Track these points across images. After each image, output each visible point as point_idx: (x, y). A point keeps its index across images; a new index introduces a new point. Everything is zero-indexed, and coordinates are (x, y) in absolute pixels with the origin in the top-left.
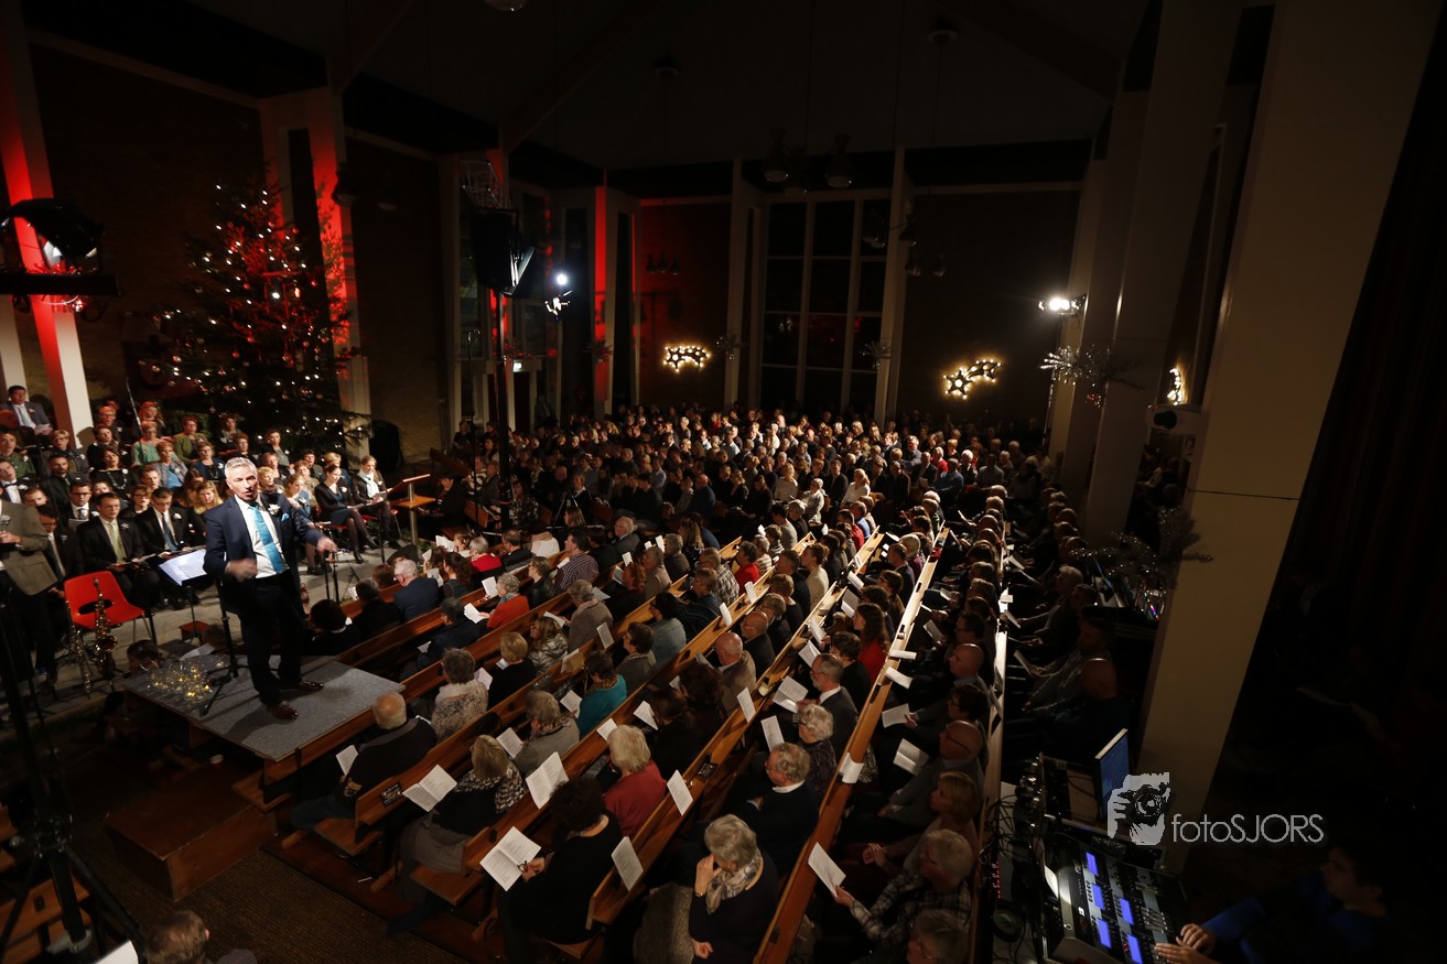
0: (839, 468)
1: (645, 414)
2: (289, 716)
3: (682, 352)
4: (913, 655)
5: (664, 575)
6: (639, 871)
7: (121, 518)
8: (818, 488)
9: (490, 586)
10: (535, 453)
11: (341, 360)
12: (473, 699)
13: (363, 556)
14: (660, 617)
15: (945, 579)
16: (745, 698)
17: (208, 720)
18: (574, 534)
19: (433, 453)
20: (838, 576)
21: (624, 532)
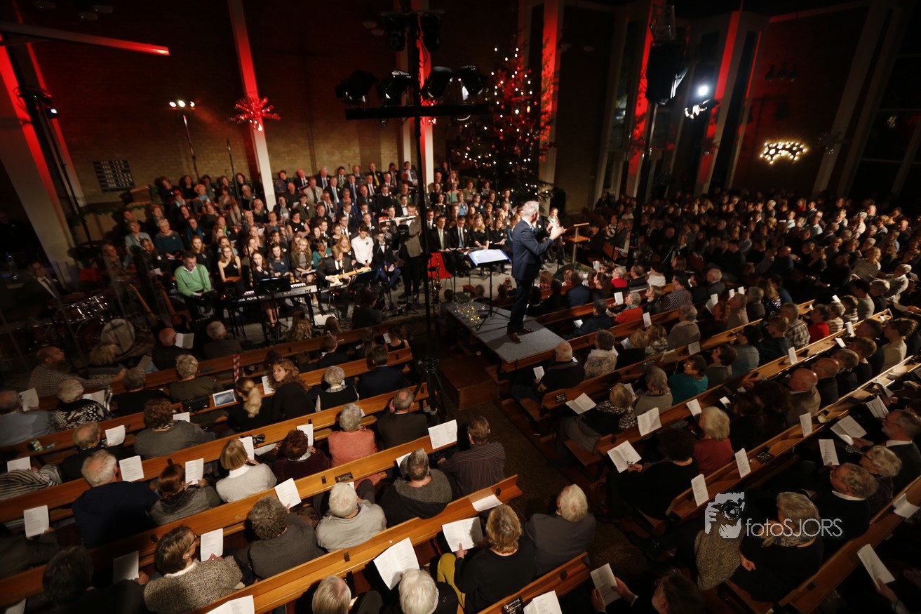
3: (780, 147)
12: (609, 362)
18: (677, 275)
21: (714, 279)
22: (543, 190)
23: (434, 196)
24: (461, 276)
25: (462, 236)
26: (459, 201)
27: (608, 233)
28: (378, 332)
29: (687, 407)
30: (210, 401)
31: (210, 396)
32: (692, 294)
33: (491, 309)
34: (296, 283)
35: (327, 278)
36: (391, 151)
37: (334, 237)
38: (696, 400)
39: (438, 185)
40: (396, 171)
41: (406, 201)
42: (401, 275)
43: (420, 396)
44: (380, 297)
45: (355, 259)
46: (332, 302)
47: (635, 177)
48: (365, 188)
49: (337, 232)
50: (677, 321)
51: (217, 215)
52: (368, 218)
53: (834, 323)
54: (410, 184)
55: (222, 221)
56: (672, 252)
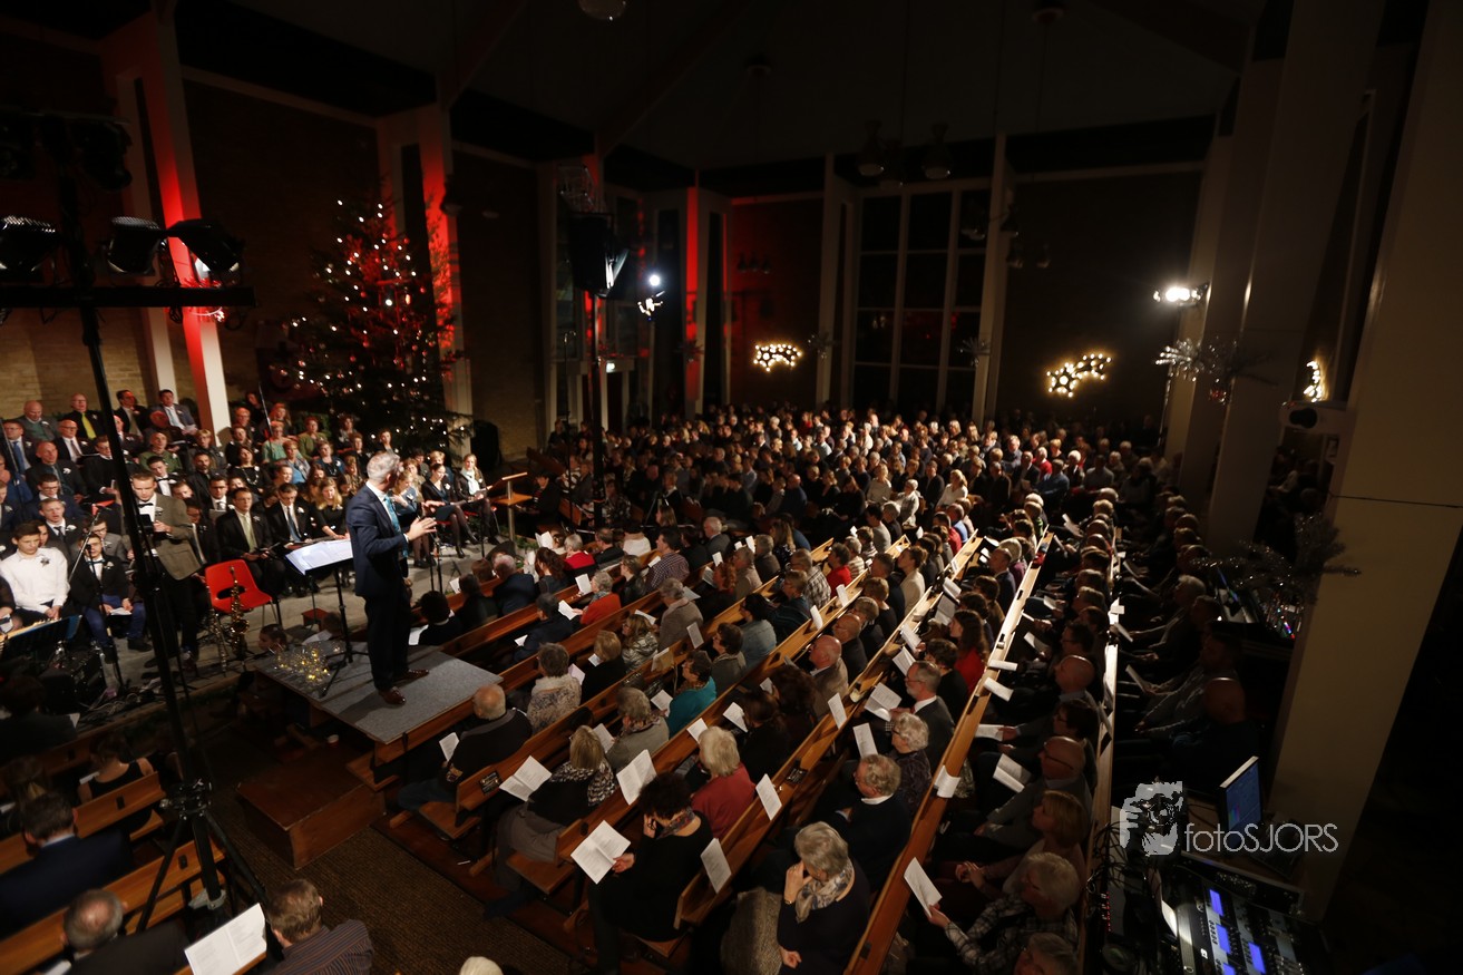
0: (934, 470)
1: (736, 413)
2: (397, 701)
3: (773, 350)
4: (1013, 666)
5: (754, 575)
6: (727, 873)
7: (254, 510)
8: (913, 489)
9: (584, 584)
10: (626, 452)
11: (446, 362)
12: (567, 693)
13: (465, 551)
14: (750, 618)
15: (1048, 587)
16: (836, 703)
17: (326, 701)
18: (664, 534)
19: (530, 452)
20: (934, 581)
21: (713, 531)
22: (456, 426)
23: (233, 453)
25: (294, 519)
29: (688, 735)
33: (351, 648)
52: (57, 508)
56: (657, 502)
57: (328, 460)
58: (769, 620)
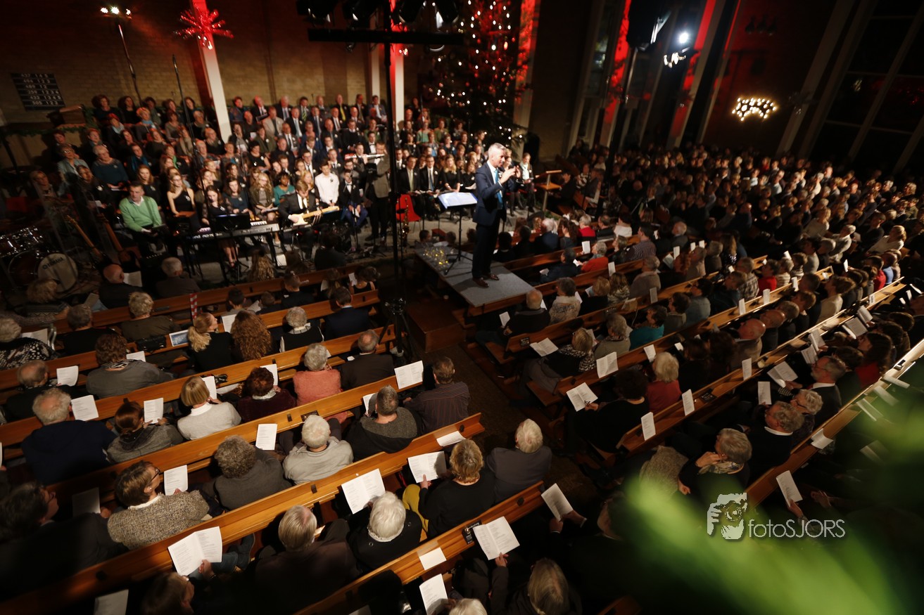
6: (653, 433)
7: (415, 169)
11: (519, 91)
12: (573, 308)
14: (698, 294)
17: (448, 277)
18: (643, 227)
20: (851, 306)
21: (678, 232)
22: (517, 134)
23: (404, 135)
24: (430, 220)
25: (433, 178)
26: (430, 142)
27: (580, 182)
28: (344, 273)
29: (644, 352)
30: (167, 341)
31: (166, 336)
32: (656, 246)
33: (460, 253)
34: (256, 221)
35: (290, 217)
36: (358, 82)
37: (298, 173)
38: (653, 346)
39: (409, 123)
40: (363, 105)
41: (374, 138)
42: (367, 216)
43: (386, 338)
44: (346, 238)
45: (319, 198)
46: (295, 243)
47: (610, 125)
48: (330, 122)
49: (300, 168)
50: (640, 271)
51: (165, 143)
52: (334, 154)
53: (781, 277)
54: (379, 121)
55: (171, 151)
56: (640, 204)
57: (448, 146)
58: (708, 298)
